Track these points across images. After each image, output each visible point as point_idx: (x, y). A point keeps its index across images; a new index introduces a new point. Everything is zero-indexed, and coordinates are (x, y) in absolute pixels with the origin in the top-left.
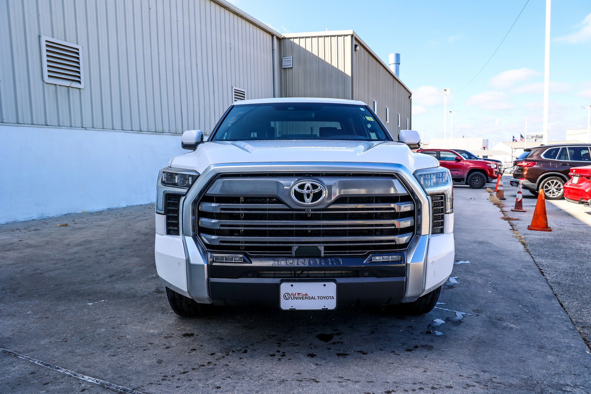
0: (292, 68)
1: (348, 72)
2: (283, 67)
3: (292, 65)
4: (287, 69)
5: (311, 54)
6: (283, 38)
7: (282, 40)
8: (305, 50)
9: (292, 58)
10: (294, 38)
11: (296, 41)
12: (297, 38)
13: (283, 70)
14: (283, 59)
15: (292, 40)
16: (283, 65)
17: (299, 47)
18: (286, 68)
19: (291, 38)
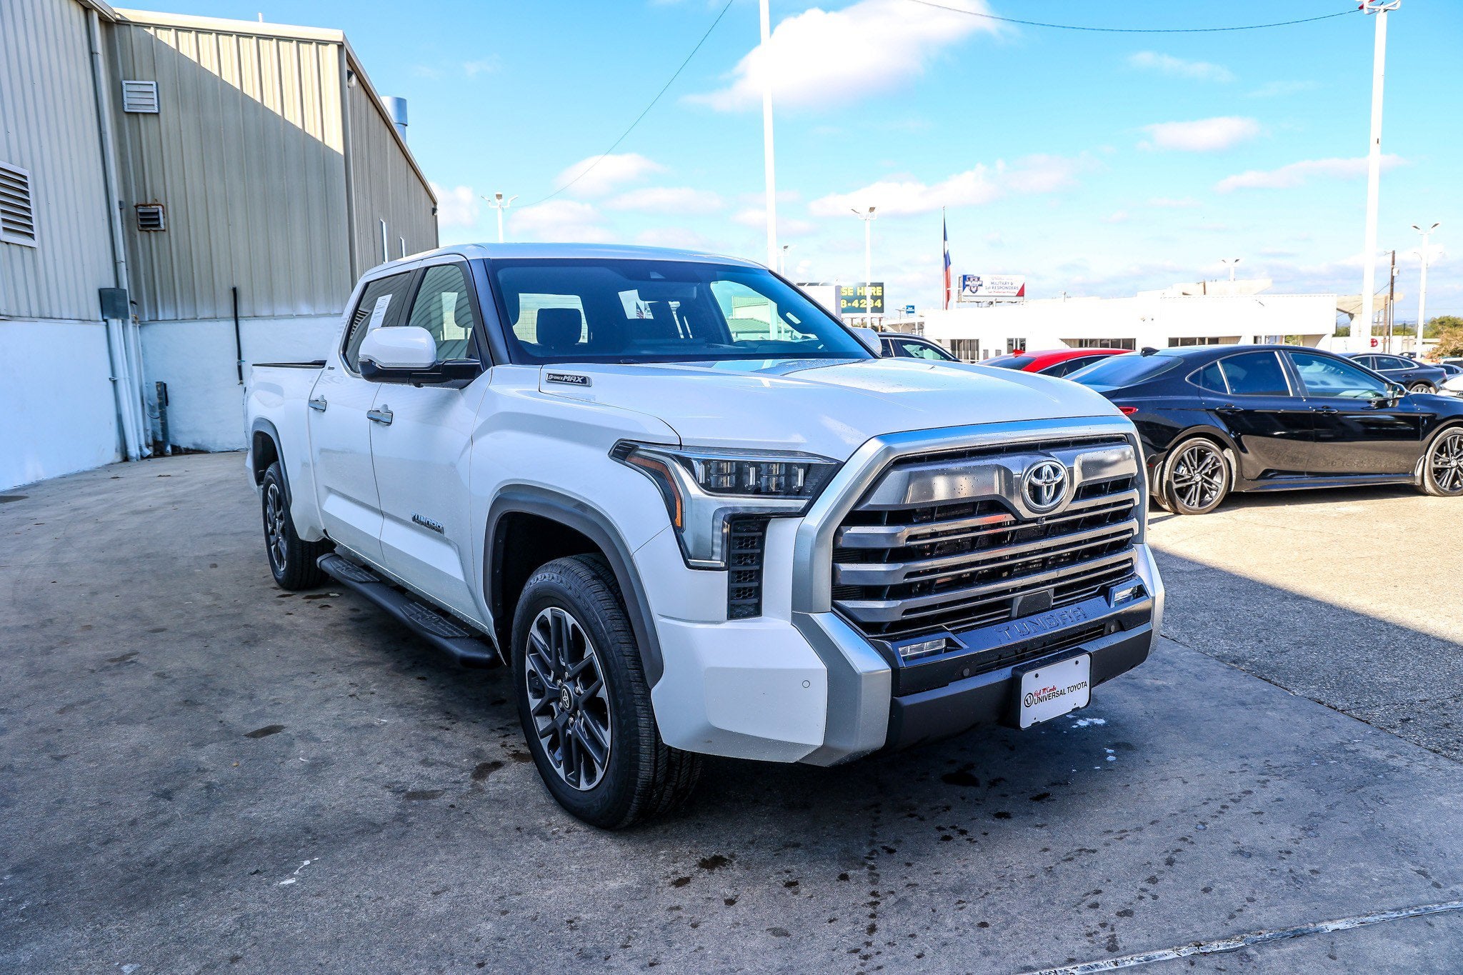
0: (157, 114)
1: (335, 142)
2: (126, 110)
3: (156, 105)
4: (141, 117)
5: (218, 82)
6: (118, 22)
7: (116, 28)
8: (197, 67)
9: (155, 85)
10: (157, 27)
11: (167, 37)
12: (168, 28)
13: (128, 117)
14: (124, 84)
15: (151, 31)
16: (125, 104)
17: (176, 54)
18: (137, 113)
19: (148, 26)
